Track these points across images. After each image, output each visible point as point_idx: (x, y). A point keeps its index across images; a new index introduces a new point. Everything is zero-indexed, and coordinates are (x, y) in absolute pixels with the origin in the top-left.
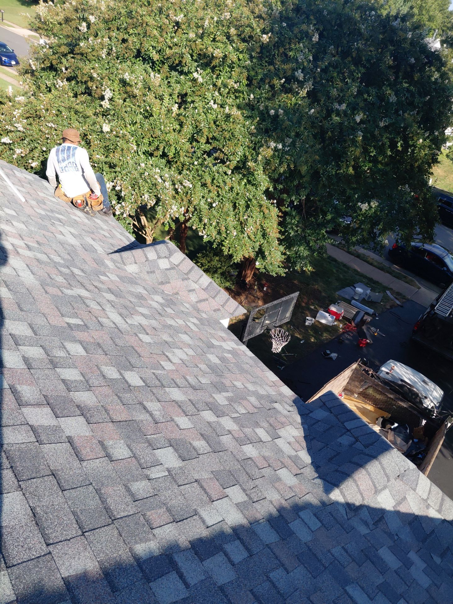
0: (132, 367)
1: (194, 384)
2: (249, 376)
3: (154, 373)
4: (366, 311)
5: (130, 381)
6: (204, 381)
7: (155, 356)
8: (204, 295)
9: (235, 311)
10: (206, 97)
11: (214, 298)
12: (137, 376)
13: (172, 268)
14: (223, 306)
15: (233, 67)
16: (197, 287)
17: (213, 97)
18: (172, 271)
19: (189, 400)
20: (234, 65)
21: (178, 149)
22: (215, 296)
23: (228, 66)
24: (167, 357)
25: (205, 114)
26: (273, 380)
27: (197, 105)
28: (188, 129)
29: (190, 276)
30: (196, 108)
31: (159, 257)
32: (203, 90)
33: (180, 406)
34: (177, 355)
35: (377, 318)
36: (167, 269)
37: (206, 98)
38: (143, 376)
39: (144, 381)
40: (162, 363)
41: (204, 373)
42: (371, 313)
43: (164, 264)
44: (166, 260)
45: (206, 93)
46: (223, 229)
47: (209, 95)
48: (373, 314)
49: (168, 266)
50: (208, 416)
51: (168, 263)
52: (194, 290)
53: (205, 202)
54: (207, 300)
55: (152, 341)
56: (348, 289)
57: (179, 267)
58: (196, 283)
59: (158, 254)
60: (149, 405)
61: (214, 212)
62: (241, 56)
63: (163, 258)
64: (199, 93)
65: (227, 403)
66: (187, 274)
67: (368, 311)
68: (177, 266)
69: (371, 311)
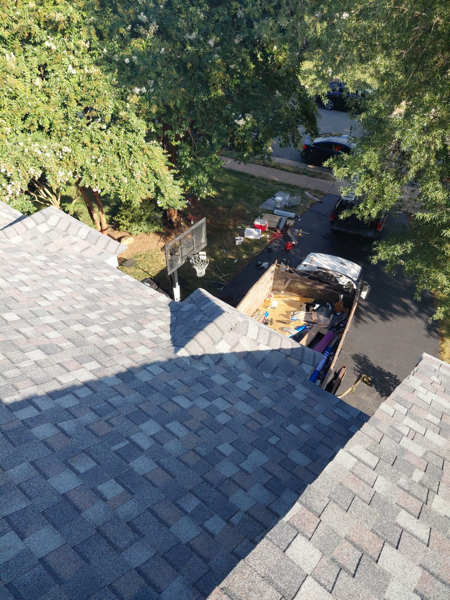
0: (10, 309)
1: (68, 310)
2: (127, 296)
3: (30, 311)
4: (288, 216)
5: (7, 319)
6: (78, 307)
7: (32, 299)
8: (85, 244)
9: (117, 250)
10: (63, 62)
11: (95, 244)
12: (15, 315)
13: (52, 230)
14: (105, 249)
15: (80, 27)
16: (78, 239)
17: (70, 60)
18: (52, 232)
19: (62, 321)
20: (80, 25)
21: (51, 119)
22: (96, 243)
23: (76, 27)
24: (45, 298)
25: (68, 80)
26: (152, 294)
27: (57, 73)
28: (56, 99)
29: (69, 232)
30: (57, 76)
31: (37, 224)
32: (59, 56)
33: (51, 326)
34: (54, 295)
35: (299, 220)
36: (47, 232)
37: (64, 64)
38: (20, 314)
39: (20, 317)
40: (39, 303)
41: (79, 302)
42: (294, 217)
43: (43, 228)
44: (44, 225)
45: (63, 59)
46: (114, 180)
47: (65, 60)
48: (295, 218)
49: (48, 229)
50: (79, 327)
51: (46, 226)
52: (76, 242)
53: (90, 160)
54: (90, 247)
55: (31, 290)
56: (270, 201)
57: (57, 227)
58: (76, 236)
59: (35, 222)
60: (23, 330)
61: (102, 167)
62: (85, 15)
63: (41, 223)
64: (57, 61)
65: (98, 317)
66: (66, 231)
67: (290, 216)
68: (55, 227)
69: (293, 215)
